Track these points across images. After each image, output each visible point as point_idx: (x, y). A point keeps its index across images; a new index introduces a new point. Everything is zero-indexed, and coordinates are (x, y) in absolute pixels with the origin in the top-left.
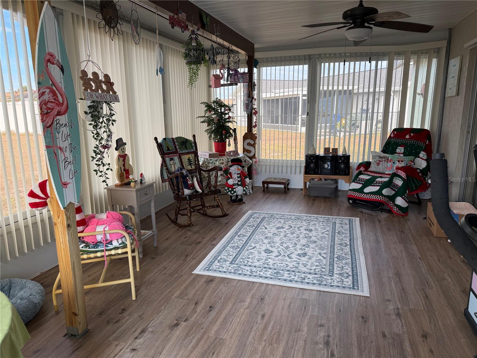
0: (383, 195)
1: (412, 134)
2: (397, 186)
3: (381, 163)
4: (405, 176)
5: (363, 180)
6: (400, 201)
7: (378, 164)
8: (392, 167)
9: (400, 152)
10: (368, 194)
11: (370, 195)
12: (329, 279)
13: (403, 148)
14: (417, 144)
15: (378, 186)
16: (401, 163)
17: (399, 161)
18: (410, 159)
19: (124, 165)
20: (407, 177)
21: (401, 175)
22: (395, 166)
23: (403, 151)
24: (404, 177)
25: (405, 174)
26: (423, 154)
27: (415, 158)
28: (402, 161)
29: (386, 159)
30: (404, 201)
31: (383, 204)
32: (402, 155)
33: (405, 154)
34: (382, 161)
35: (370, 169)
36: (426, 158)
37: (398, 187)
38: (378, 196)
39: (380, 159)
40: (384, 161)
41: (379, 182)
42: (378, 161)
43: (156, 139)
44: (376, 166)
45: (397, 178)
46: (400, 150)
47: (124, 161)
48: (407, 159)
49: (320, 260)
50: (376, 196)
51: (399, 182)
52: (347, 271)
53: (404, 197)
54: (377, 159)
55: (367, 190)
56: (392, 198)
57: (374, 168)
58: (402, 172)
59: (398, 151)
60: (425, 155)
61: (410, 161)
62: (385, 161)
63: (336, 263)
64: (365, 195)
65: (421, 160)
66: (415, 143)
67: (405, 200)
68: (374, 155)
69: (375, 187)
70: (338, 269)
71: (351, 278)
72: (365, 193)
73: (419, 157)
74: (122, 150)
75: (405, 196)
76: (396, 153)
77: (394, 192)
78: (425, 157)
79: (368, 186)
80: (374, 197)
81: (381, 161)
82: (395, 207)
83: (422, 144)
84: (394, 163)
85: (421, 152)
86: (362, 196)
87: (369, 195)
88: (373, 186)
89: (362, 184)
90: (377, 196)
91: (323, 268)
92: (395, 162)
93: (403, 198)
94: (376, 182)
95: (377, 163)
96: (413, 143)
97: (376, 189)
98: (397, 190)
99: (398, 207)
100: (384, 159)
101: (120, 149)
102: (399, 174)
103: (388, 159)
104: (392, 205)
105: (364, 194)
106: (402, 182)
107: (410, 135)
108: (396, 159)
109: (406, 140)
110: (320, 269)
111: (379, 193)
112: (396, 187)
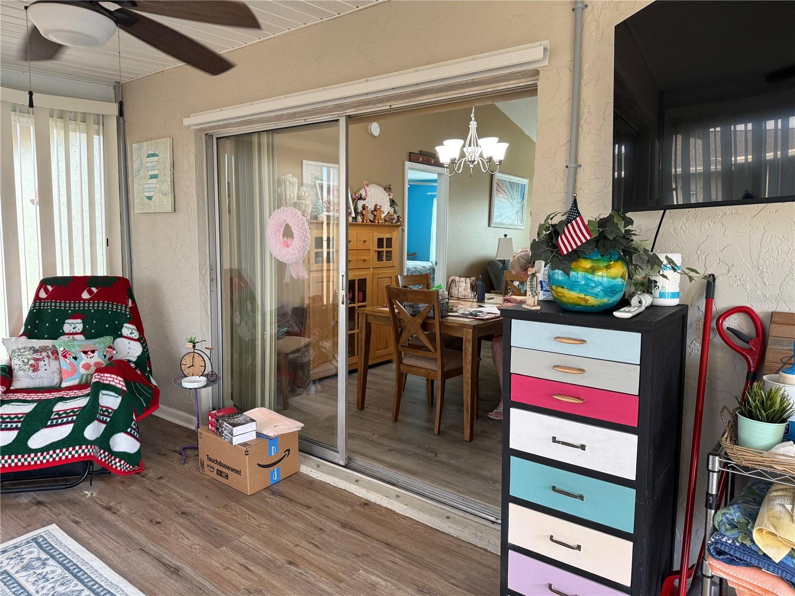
0: (87, 442)
1: (95, 290)
2: (107, 411)
3: (41, 363)
4: (124, 384)
5: (16, 417)
6: (124, 443)
7: (35, 369)
8: (74, 370)
9: (74, 331)
10: (43, 450)
11: (54, 452)
13: (80, 321)
14: (112, 308)
15: (68, 423)
16: (92, 355)
17: (85, 353)
18: (107, 344)
20: (126, 386)
21: (112, 383)
22: (80, 366)
23: (80, 327)
24: (120, 387)
25: (122, 379)
26: (128, 329)
27: (114, 339)
28: (93, 352)
29: (50, 352)
30: (132, 439)
31: (92, 463)
32: (81, 337)
33: (88, 334)
34: (43, 359)
35: (16, 385)
36: (137, 337)
37: (109, 413)
38: (77, 448)
39: (36, 356)
40: (46, 359)
41: (65, 413)
42: (32, 362)
44: (32, 374)
45: (104, 392)
46: (73, 325)
48: (100, 343)
50: (71, 449)
51: (110, 401)
53: (131, 431)
54: (30, 357)
55: (38, 440)
56: (103, 442)
57: (27, 380)
58: (113, 376)
59: (67, 328)
60: (134, 331)
61: (108, 348)
62: (48, 357)
64: (36, 455)
65: (128, 341)
66: (108, 307)
67: (133, 436)
68: (14, 347)
69: (59, 427)
72: (36, 451)
73: (122, 336)
75: (132, 428)
76: (64, 334)
77: (104, 426)
78: (136, 335)
79: (38, 430)
80: (67, 453)
81: (39, 360)
82: (117, 460)
83: (122, 309)
84: (75, 358)
85: (125, 325)
86: (29, 459)
87: (51, 452)
88: (52, 426)
89: (17, 428)
90: (74, 449)
92: (77, 356)
93: (129, 434)
94: (58, 414)
95: (31, 365)
96: (103, 307)
97: (64, 431)
98: (108, 419)
99: (123, 456)
100: (44, 354)
102: (108, 382)
103: (55, 352)
104: (105, 457)
105: (32, 455)
106: (120, 398)
107: (90, 292)
108: (78, 348)
109: (84, 304)
111: (76, 438)
112: (106, 413)
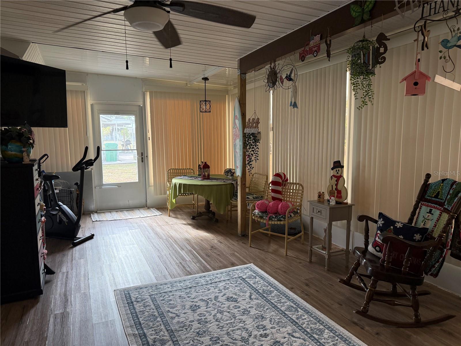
12: (152, 292)
19: (336, 185)
43: (428, 176)
47: (337, 181)
49: (173, 308)
52: (138, 305)
63: (153, 309)
70: (148, 304)
71: (133, 299)
74: (336, 171)
91: (163, 299)
101: (335, 170)
110: (166, 298)
